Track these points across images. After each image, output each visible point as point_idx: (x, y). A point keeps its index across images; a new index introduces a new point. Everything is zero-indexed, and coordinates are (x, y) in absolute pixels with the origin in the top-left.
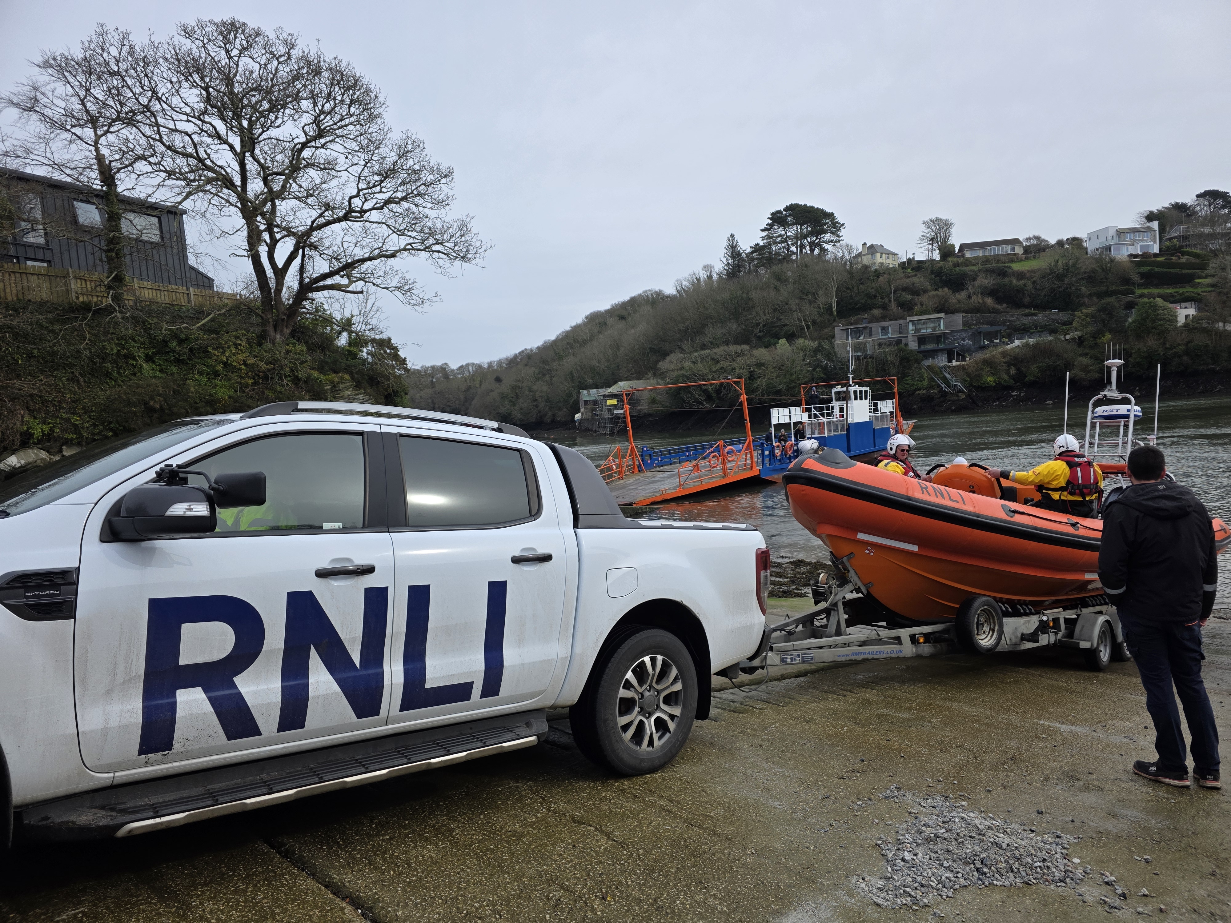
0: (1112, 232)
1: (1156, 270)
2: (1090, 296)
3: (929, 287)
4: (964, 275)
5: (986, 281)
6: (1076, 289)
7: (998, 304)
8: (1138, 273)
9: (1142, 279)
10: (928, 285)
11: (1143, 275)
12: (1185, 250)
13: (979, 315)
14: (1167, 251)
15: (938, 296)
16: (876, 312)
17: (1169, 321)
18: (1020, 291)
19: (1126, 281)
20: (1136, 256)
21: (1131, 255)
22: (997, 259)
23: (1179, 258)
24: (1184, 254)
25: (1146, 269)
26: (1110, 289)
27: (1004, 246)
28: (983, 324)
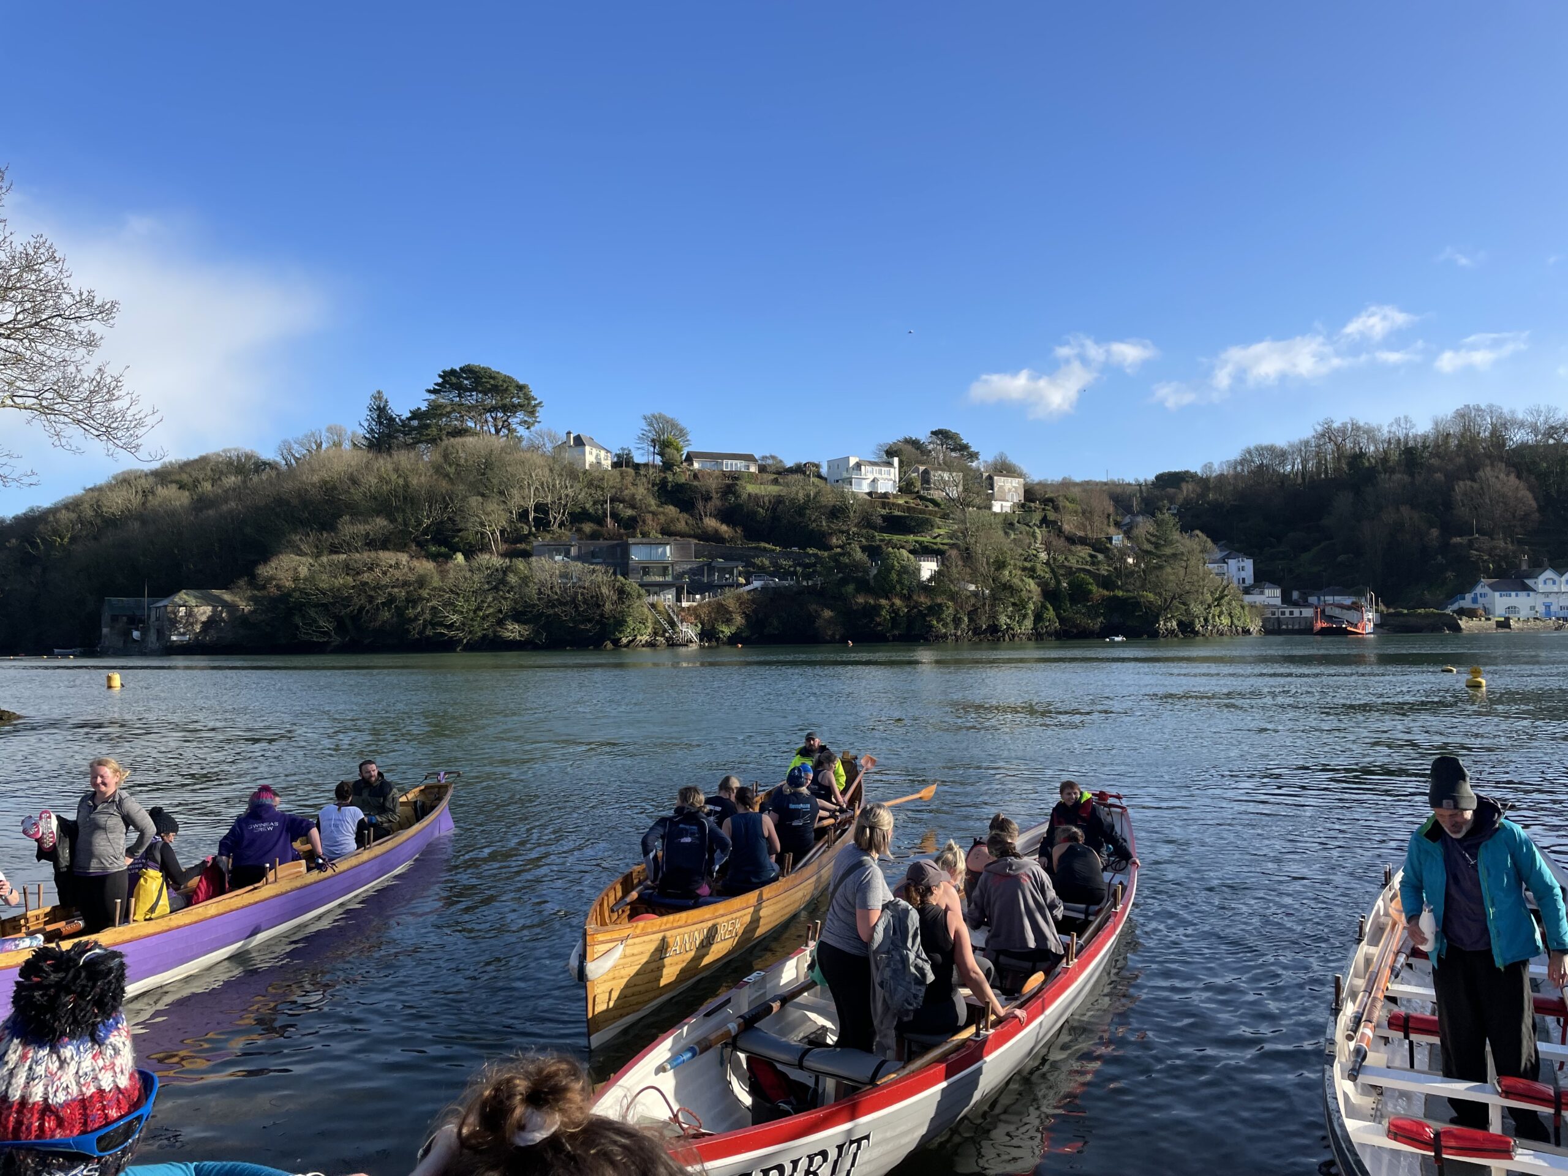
1: (897, 513)
5: (719, 503)
6: (818, 526)
8: (881, 516)
9: (884, 522)
10: (651, 499)
11: (884, 518)
13: (712, 544)
15: (663, 515)
16: (587, 526)
17: (913, 574)
21: (871, 494)
22: (730, 476)
23: (918, 503)
25: (887, 511)
27: (738, 462)
28: (717, 556)
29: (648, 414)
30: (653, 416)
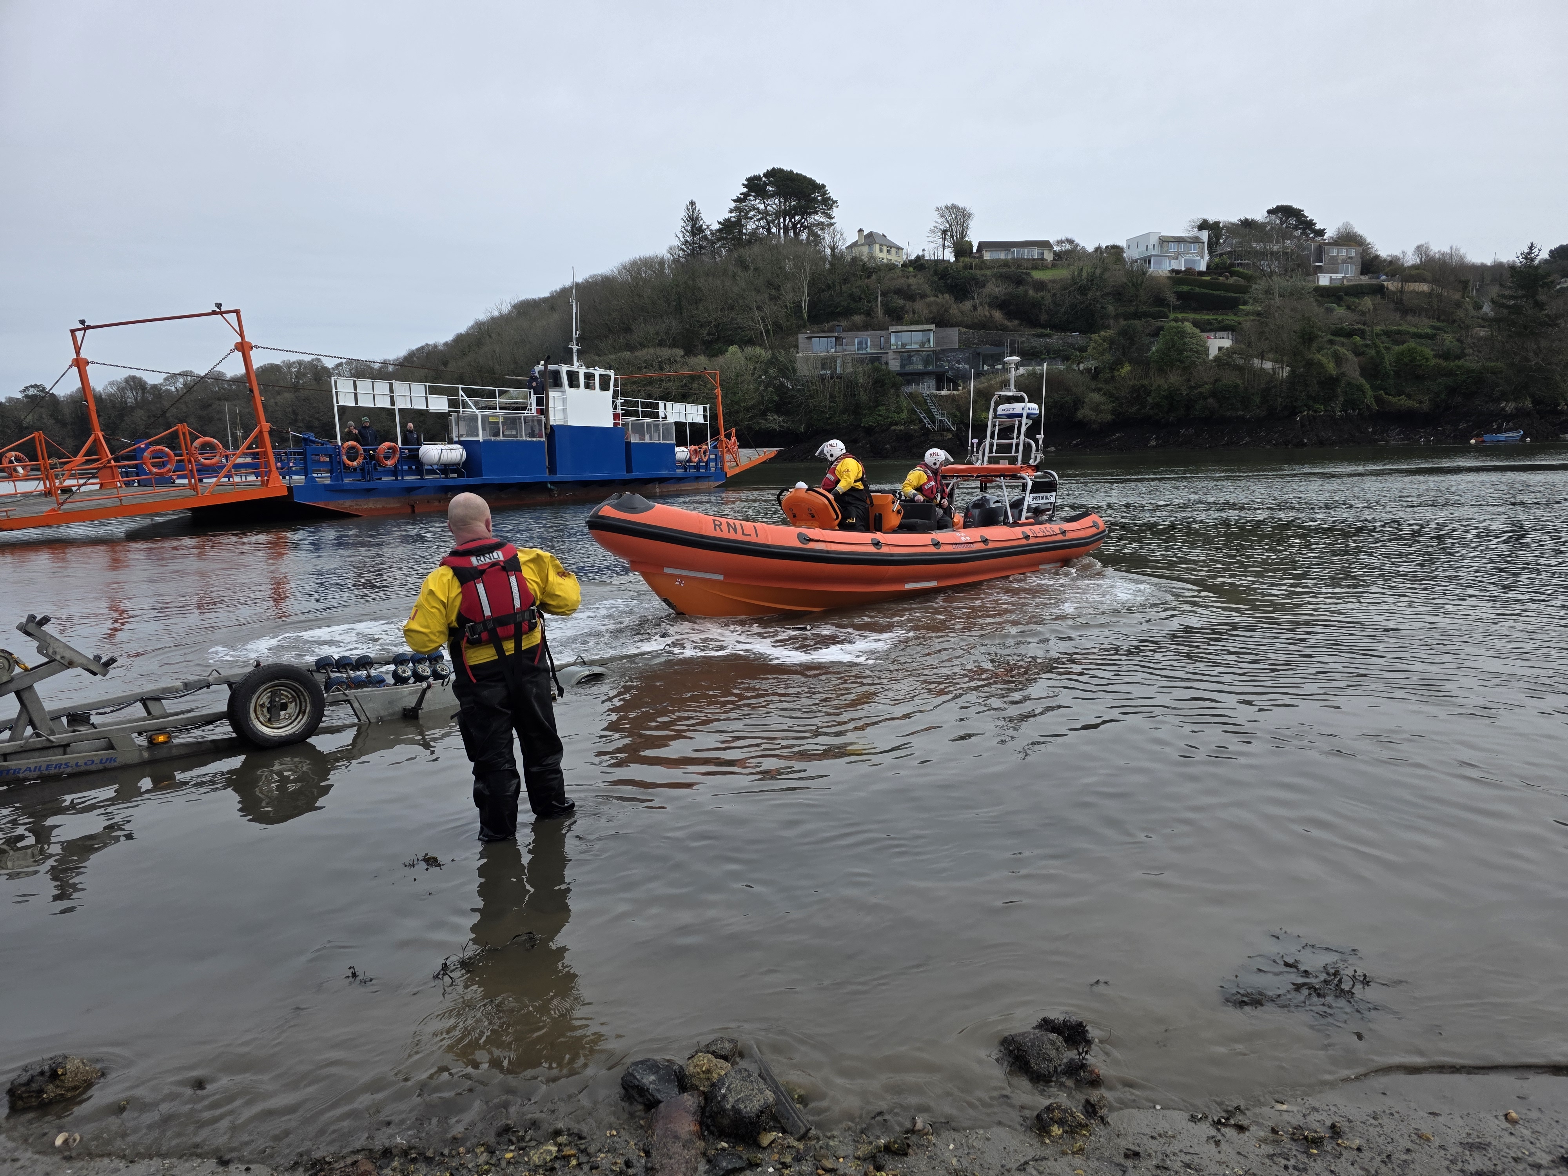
0: (1154, 240)
1: (1197, 290)
2: (1117, 317)
3: (928, 292)
4: (974, 279)
5: (997, 290)
6: (1102, 307)
7: (1008, 320)
8: (1175, 292)
9: (1178, 299)
10: (927, 289)
11: (1180, 295)
12: (1236, 269)
13: (982, 332)
14: (1216, 269)
15: (937, 304)
16: (857, 319)
17: (1197, 352)
18: (1036, 305)
19: (1159, 301)
20: (1178, 272)
21: (1173, 271)
22: (1018, 263)
23: (1227, 278)
24: (1232, 274)
25: (1186, 288)
26: (1140, 310)
27: (1031, 249)
28: (986, 343)
29: (942, 205)
30: (946, 207)
